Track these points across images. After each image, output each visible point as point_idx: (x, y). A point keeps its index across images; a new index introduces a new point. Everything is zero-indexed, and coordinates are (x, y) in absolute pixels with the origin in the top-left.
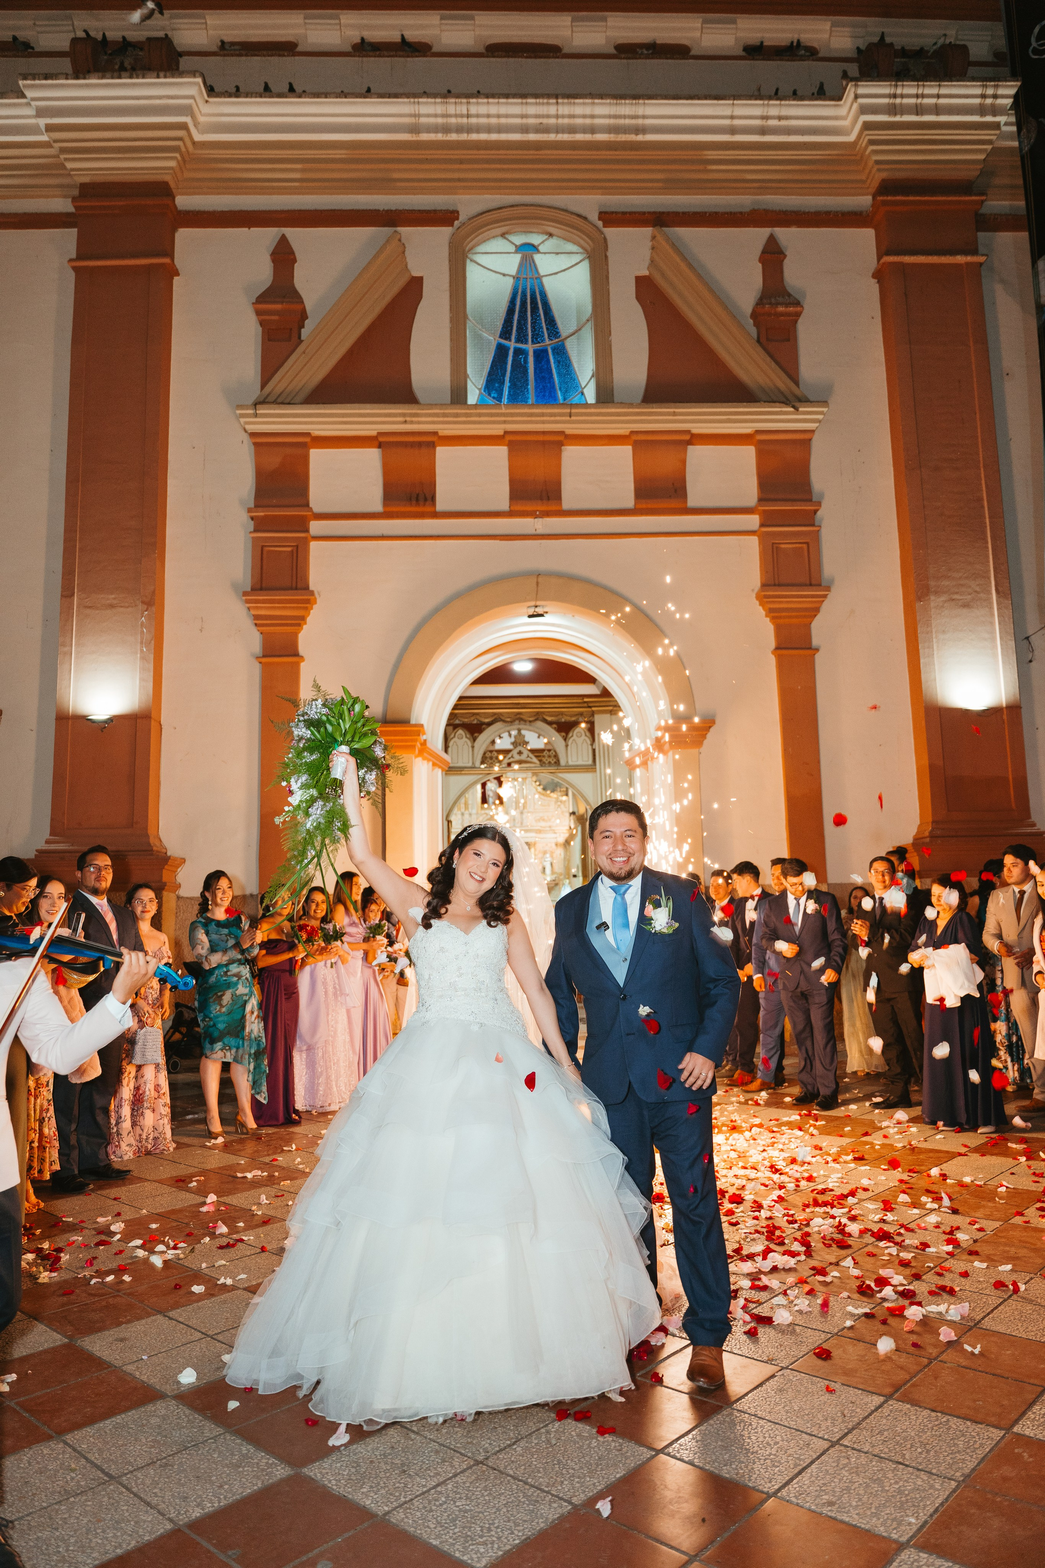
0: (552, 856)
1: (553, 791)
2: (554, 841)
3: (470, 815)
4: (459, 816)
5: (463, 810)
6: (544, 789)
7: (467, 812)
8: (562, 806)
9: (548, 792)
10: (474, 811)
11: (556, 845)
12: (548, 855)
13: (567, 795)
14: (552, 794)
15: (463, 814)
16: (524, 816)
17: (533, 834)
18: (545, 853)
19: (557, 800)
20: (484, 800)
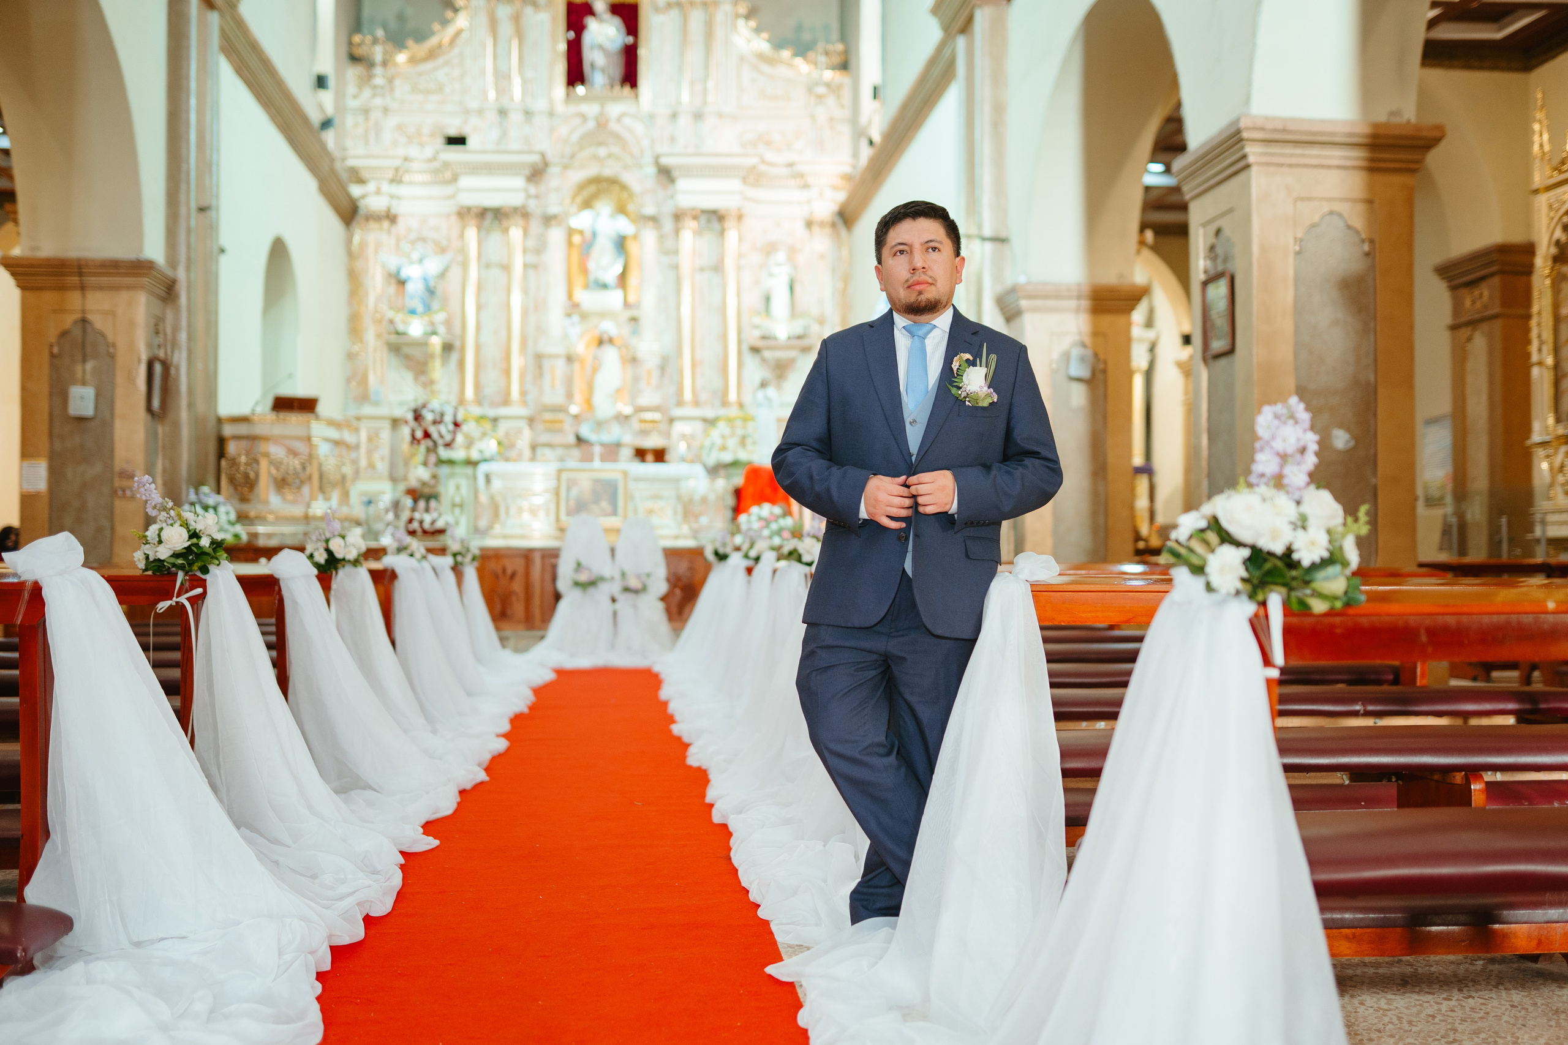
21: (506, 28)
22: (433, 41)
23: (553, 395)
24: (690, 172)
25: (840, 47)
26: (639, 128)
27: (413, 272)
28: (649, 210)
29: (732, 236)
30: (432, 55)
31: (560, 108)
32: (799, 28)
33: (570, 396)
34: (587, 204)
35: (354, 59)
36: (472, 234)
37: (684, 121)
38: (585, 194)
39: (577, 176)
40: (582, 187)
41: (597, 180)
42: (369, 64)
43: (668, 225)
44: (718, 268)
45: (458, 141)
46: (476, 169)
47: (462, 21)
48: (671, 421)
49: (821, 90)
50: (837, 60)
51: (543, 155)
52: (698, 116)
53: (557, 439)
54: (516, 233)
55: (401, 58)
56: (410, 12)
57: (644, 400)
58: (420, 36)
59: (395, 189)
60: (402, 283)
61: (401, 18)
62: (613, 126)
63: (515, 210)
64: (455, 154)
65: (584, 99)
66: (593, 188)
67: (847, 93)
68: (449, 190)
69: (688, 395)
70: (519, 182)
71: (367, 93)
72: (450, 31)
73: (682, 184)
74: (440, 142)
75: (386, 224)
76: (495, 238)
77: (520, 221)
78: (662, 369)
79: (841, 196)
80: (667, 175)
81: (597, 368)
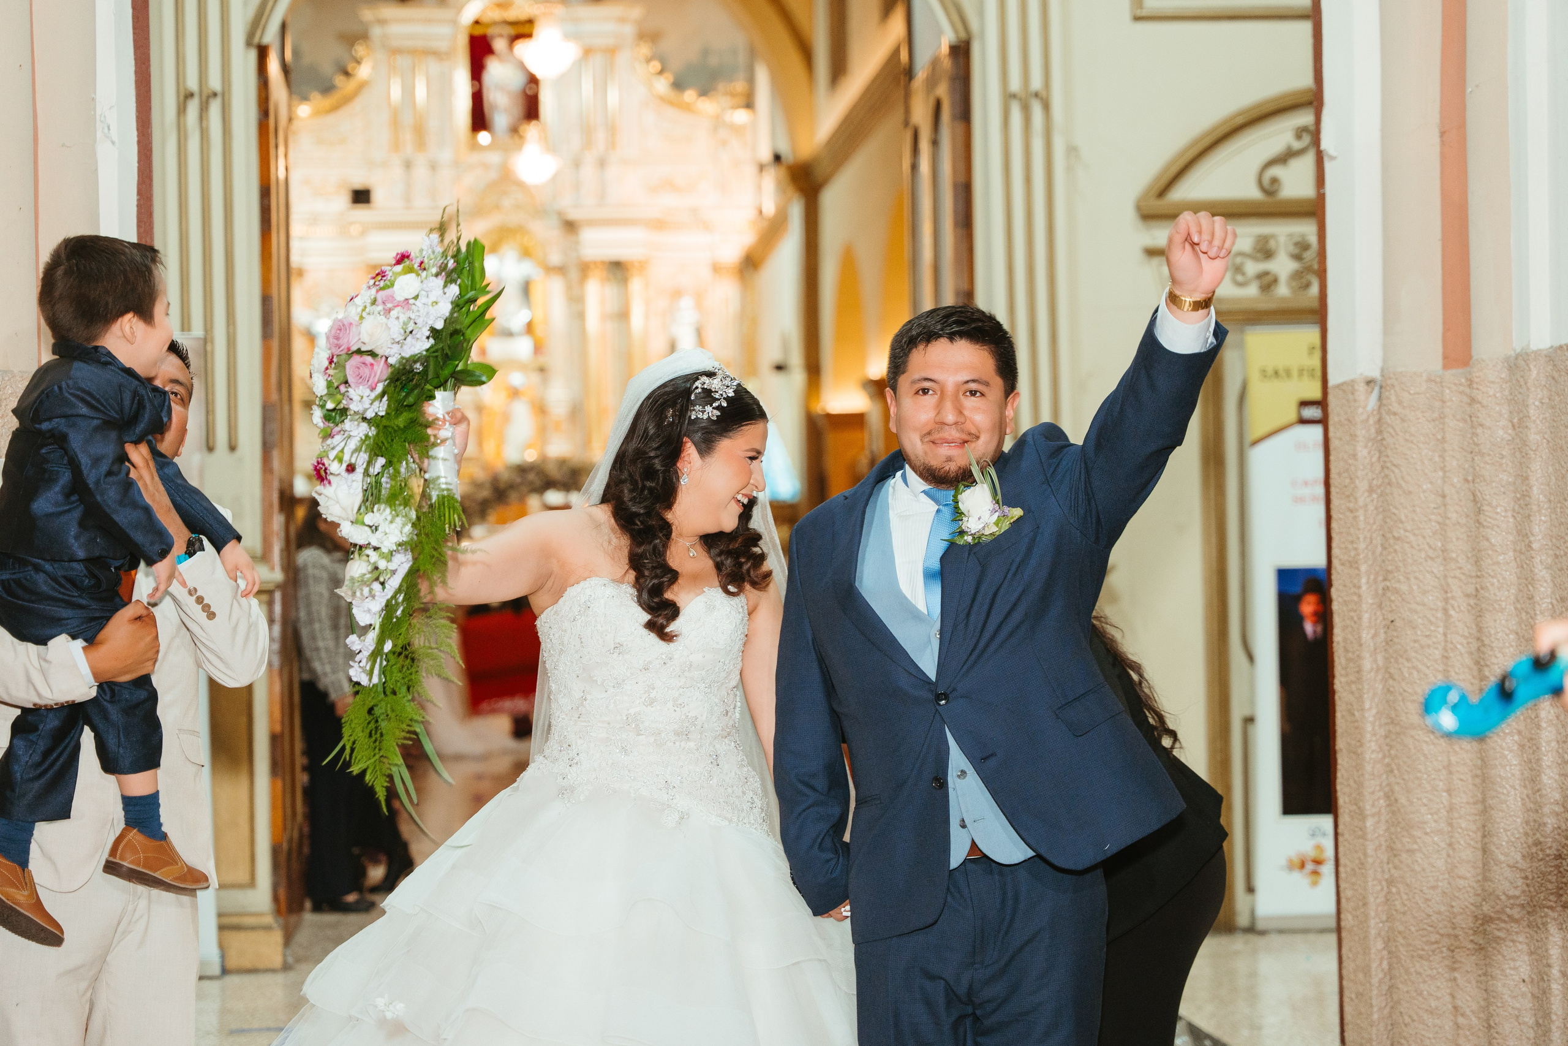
0: (699, 305)
1: (704, 93)
2: (704, 257)
3: (433, 167)
4: (397, 172)
5: (409, 149)
6: (678, 85)
7: (421, 156)
8: (737, 139)
9: (690, 95)
10: (445, 156)
11: (715, 270)
12: (686, 303)
13: (749, 106)
14: (701, 103)
15: (408, 165)
16: (614, 167)
17: (639, 235)
18: (677, 294)
19: (718, 123)
22: (337, 93)
24: (593, 223)
28: (555, 259)
29: (636, 285)
30: (335, 108)
31: (464, 156)
32: (705, 53)
34: (492, 249)
37: (588, 171)
38: (490, 239)
39: (482, 225)
40: (486, 234)
41: (501, 228)
43: (574, 274)
44: (623, 315)
45: (361, 197)
47: (364, 71)
49: (724, 131)
50: (740, 101)
52: (602, 163)
55: (305, 111)
58: (325, 87)
62: (517, 173)
64: (361, 213)
65: (487, 146)
67: (747, 136)
72: (352, 83)
73: (586, 236)
74: (346, 196)
78: (573, 417)
79: (748, 241)
80: (570, 226)
81: (506, 418)
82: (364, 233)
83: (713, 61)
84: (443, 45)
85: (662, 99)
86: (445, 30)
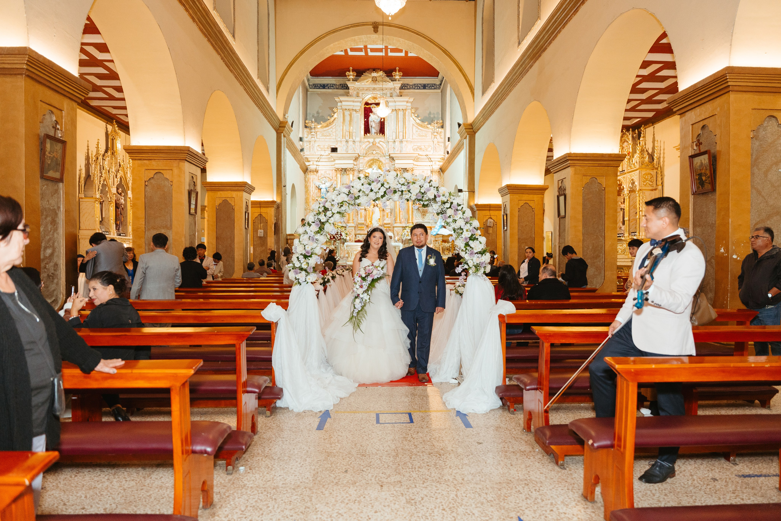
1: (430, 124)
2: (429, 168)
3: (354, 141)
4: (344, 143)
5: (347, 138)
6: (423, 121)
7: (351, 139)
8: (438, 137)
9: (426, 123)
10: (358, 139)
11: (432, 172)
13: (442, 127)
14: (429, 126)
15: (347, 141)
16: (404, 143)
17: (411, 161)
19: (434, 132)
20: (367, 130)
21: (348, 118)
22: (328, 122)
23: (362, 221)
24: (399, 158)
25: (441, 121)
26: (385, 145)
27: (323, 186)
30: (327, 126)
31: (363, 140)
32: (430, 113)
33: (365, 220)
34: (370, 166)
35: (306, 127)
36: (339, 175)
37: (397, 143)
38: (370, 163)
39: (367, 159)
40: (368, 162)
41: (373, 160)
42: (311, 129)
45: (334, 150)
46: (340, 158)
47: (335, 116)
48: (394, 227)
49: (435, 134)
50: (440, 125)
51: (358, 154)
52: (401, 142)
53: (362, 232)
54: (351, 176)
55: (319, 126)
56: (320, 111)
57: (385, 222)
58: (325, 120)
59: (317, 163)
60: (320, 189)
61: (318, 113)
62: (377, 144)
63: (351, 169)
64: (334, 154)
65: (369, 137)
66: (372, 162)
67: (443, 134)
68: (333, 163)
69: (398, 221)
70: (352, 162)
71: (310, 136)
72: (333, 119)
73: (397, 161)
74: (330, 150)
75: (315, 173)
76: (345, 176)
77: (352, 173)
78: (391, 213)
79: (441, 164)
80: (392, 159)
81: (373, 213)
82: (334, 160)
83: (432, 116)
84: (358, 108)
85: (418, 124)
86: (359, 104)
